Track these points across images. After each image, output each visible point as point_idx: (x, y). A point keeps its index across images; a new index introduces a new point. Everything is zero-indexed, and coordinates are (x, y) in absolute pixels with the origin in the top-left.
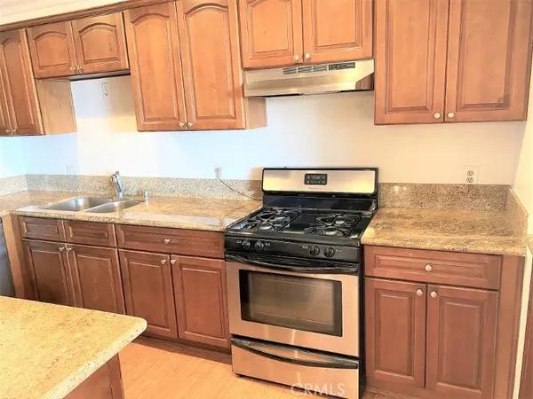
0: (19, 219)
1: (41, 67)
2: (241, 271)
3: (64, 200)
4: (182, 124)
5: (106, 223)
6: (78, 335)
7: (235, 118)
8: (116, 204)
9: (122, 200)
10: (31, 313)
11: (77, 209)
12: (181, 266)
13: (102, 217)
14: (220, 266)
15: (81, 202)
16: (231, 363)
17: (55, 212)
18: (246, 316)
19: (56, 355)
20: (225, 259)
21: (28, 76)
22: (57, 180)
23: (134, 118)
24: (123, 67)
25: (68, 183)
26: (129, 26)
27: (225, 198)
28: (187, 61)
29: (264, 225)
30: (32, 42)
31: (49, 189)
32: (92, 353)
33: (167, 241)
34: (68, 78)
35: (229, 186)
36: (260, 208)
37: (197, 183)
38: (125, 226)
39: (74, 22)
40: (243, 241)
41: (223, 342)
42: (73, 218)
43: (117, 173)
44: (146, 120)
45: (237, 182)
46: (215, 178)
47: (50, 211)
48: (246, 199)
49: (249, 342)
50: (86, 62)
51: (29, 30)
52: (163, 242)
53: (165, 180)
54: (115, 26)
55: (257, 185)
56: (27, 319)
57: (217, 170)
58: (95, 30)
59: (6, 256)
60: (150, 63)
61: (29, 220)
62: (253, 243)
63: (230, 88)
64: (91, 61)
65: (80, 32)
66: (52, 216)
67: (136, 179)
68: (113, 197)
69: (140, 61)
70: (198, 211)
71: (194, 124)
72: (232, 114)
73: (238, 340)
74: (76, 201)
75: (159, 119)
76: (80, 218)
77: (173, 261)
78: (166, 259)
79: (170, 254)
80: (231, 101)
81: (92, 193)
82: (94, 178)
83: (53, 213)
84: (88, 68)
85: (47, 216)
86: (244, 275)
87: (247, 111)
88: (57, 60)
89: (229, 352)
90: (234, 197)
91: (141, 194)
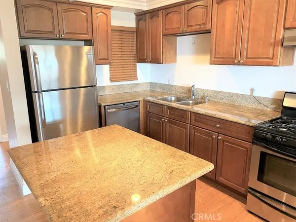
0: (146, 102)
1: (166, 29)
2: (262, 152)
3: (166, 97)
4: (236, 61)
5: (186, 111)
6: (181, 163)
7: (273, 59)
8: (191, 102)
9: (193, 100)
10: (158, 147)
11: (171, 101)
12: (224, 141)
13: (185, 107)
14: (248, 146)
15: (173, 99)
16: (246, 204)
17: (163, 101)
18: (260, 179)
19: (171, 169)
20: (253, 143)
21: (160, 34)
22: (163, 86)
23: (208, 57)
24: (208, 29)
25: (168, 88)
26: (215, 5)
27: (254, 107)
28: (246, 24)
29: (283, 128)
30: (164, 17)
31: (159, 90)
32: (188, 173)
33: (218, 126)
34: (176, 35)
35: (258, 100)
36: (279, 116)
37: (238, 96)
38: (196, 114)
39: (186, 5)
40: (266, 134)
41: (242, 190)
42: (171, 106)
43: (194, 85)
44: (215, 58)
45: (264, 98)
46: (249, 94)
47: (160, 101)
48: (268, 109)
49: (260, 195)
50: (188, 26)
51: (164, 11)
52: (216, 126)
53: (218, 92)
54: (207, 6)
55: (278, 101)
56: (157, 149)
57: (252, 90)
58: (196, 9)
59: (139, 118)
60: (223, 26)
61: (150, 103)
62: (274, 137)
63: (273, 40)
64: (191, 26)
65: (188, 11)
66: (162, 103)
67: (203, 90)
68: (189, 98)
69: (218, 25)
70: (237, 112)
71: (244, 62)
72: (271, 56)
73: (253, 192)
74: (171, 98)
75: (223, 58)
76: (174, 106)
77: (219, 137)
78: (216, 135)
79: (218, 133)
80: (271, 49)
81: (178, 95)
82: (181, 87)
83: (162, 102)
84: (189, 30)
85: (159, 103)
86: (263, 155)
87: (282, 55)
88: (175, 26)
89: (245, 197)
90: (260, 107)
91: (204, 98)
